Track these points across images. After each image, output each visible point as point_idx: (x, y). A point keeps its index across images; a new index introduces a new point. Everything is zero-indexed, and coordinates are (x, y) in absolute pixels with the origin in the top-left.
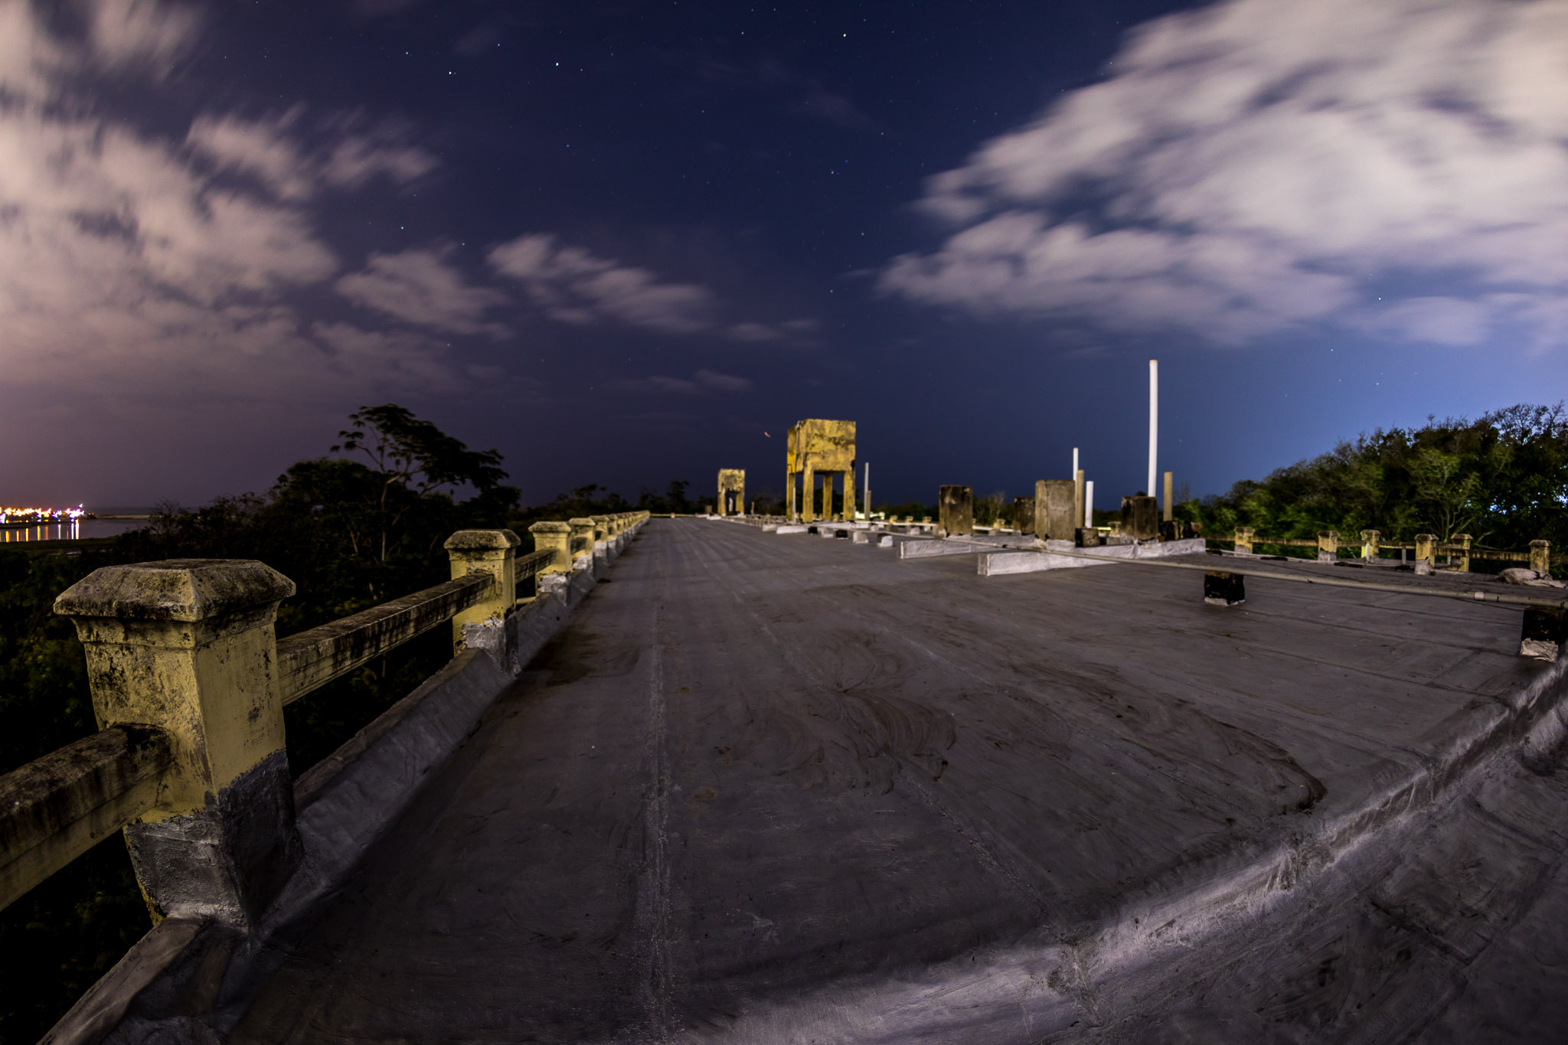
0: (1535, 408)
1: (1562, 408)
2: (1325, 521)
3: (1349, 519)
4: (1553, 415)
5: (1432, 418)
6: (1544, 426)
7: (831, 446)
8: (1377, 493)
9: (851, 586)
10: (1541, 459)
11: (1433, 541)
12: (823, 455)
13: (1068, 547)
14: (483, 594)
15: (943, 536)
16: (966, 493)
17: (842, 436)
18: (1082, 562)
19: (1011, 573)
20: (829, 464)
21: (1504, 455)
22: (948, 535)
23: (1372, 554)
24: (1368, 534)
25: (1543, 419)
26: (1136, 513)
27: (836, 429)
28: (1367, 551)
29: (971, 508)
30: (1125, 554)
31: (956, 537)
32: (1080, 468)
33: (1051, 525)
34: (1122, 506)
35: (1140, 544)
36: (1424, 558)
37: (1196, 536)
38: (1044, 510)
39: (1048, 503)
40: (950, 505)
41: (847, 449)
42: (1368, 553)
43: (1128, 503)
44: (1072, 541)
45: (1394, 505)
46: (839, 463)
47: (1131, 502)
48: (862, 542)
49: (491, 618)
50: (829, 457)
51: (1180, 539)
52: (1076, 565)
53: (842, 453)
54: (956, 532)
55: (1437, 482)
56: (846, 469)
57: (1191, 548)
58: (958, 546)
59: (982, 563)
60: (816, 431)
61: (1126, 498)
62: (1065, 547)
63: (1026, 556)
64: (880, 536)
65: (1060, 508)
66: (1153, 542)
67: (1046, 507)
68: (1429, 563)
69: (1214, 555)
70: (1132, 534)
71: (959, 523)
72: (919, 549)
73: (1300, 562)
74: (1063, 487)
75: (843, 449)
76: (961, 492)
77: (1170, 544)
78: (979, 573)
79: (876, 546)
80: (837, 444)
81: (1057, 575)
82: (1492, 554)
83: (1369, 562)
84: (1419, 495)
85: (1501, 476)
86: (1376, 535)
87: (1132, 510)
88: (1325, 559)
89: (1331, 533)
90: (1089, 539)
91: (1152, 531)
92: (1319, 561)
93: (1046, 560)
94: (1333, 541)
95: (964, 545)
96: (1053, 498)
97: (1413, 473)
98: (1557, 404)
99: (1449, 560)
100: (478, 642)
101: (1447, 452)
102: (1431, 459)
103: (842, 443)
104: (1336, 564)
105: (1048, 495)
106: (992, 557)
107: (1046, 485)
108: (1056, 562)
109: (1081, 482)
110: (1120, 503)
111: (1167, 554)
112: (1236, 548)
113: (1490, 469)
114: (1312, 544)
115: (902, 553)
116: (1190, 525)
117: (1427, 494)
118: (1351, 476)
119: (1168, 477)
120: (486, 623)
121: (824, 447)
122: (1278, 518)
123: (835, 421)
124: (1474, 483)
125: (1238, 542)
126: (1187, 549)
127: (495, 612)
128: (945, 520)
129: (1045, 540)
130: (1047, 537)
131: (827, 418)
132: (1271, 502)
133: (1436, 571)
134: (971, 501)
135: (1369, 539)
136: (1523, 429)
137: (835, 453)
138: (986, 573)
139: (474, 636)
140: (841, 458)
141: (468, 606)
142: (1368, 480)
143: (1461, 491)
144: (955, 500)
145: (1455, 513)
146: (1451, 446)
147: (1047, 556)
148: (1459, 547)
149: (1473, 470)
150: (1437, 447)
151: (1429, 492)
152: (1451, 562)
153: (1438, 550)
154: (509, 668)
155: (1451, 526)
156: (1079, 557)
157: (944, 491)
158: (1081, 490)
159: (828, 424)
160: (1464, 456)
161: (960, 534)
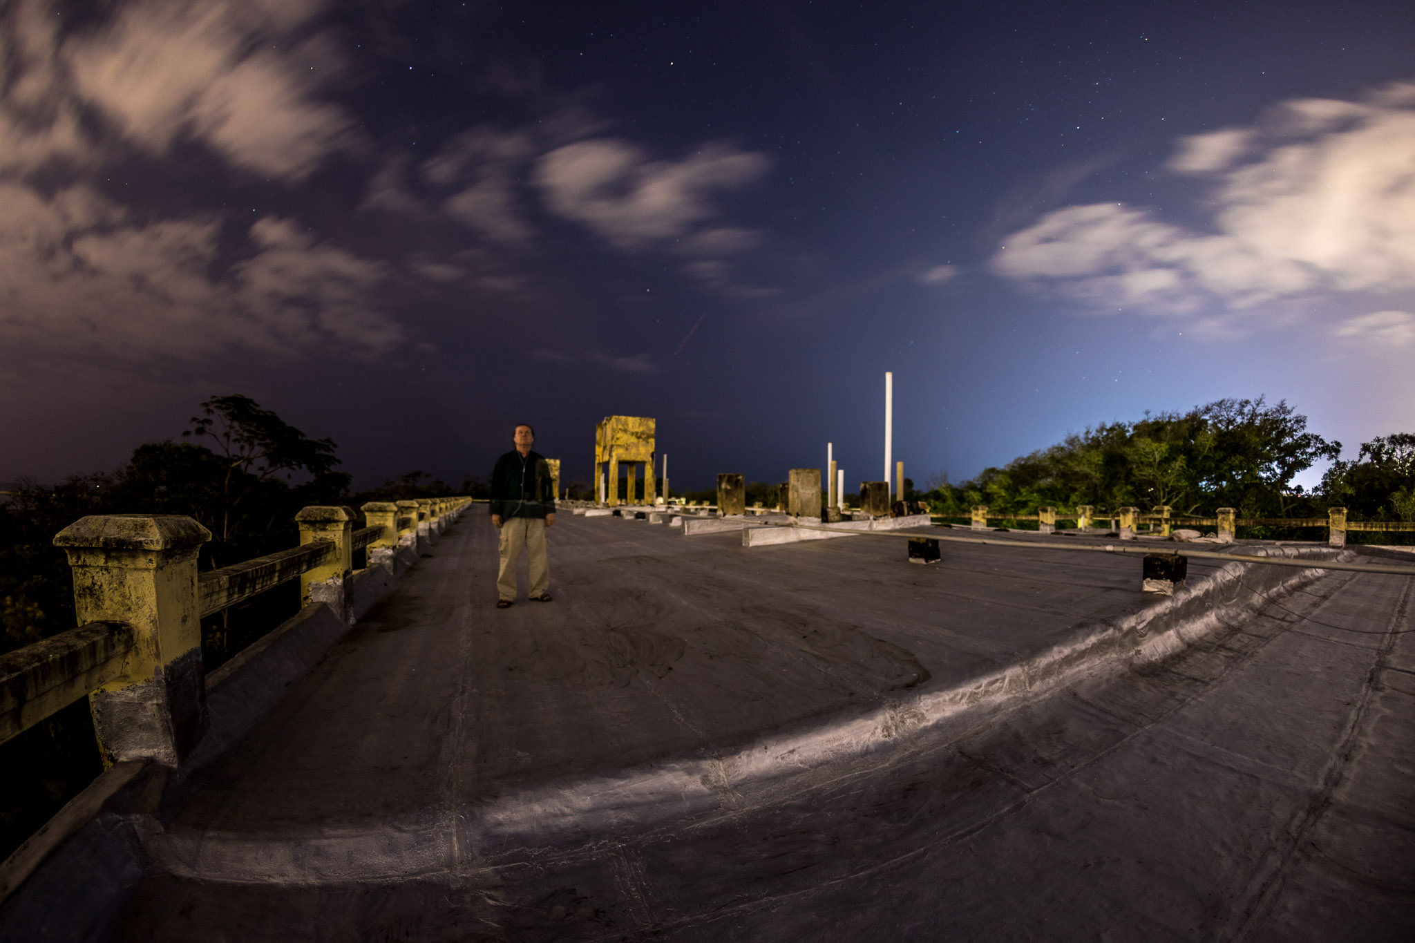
0: (1238, 402)
1: (1263, 400)
2: (1055, 500)
3: (1074, 498)
4: (1255, 406)
5: (1149, 412)
6: (1247, 415)
7: (634, 440)
8: (1098, 475)
9: (637, 557)
10: (1242, 443)
11: (1134, 512)
12: (627, 448)
13: (815, 522)
14: (326, 557)
15: (720, 516)
16: (738, 480)
17: (644, 431)
18: (827, 535)
19: (768, 544)
20: (632, 455)
21: (1208, 441)
22: (724, 515)
23: (1086, 525)
24: (1083, 509)
25: (1246, 410)
26: (871, 495)
27: (638, 424)
28: (1082, 523)
29: (743, 492)
30: (863, 527)
31: (731, 517)
32: (833, 459)
33: (802, 505)
34: (861, 489)
35: (875, 519)
36: (1127, 526)
37: (922, 512)
38: (796, 494)
39: (801, 488)
40: (726, 489)
41: (648, 442)
43: (865, 486)
44: (818, 517)
45: (1114, 486)
46: (640, 454)
47: (867, 486)
48: (657, 522)
49: (332, 578)
50: (632, 449)
51: (908, 515)
52: (822, 537)
53: (643, 445)
54: (731, 512)
55: (1150, 465)
56: (646, 460)
57: (918, 522)
58: (733, 524)
59: (745, 537)
60: (620, 427)
61: (864, 483)
62: (812, 522)
63: (784, 530)
64: (672, 516)
65: (808, 492)
66: (886, 517)
67: (797, 491)
68: (1131, 531)
69: (945, 528)
70: (869, 512)
71: (733, 505)
72: (700, 527)
73: (1025, 533)
74: (811, 475)
75: (644, 443)
76: (735, 479)
77: (900, 519)
78: (743, 544)
79: (667, 525)
80: (638, 438)
81: (805, 545)
82: (1185, 521)
83: (1085, 532)
84: (1135, 476)
85: (1206, 458)
86: (1090, 509)
87: (868, 493)
88: (1046, 530)
89: (1049, 509)
90: (833, 516)
91: (885, 509)
92: (1040, 532)
93: (797, 533)
94: (1052, 515)
95: (738, 522)
96: (802, 484)
97: (1129, 458)
98: (1258, 398)
99: (1152, 527)
100: (322, 597)
101: (1159, 440)
102: (1144, 446)
103: (643, 437)
104: (1052, 533)
105: (798, 481)
106: (753, 532)
107: (797, 473)
108: (806, 535)
109: (834, 470)
110: (859, 488)
111: (898, 527)
112: (973, 523)
113: (1196, 452)
114: (1034, 518)
115: (686, 530)
116: (918, 504)
117: (1141, 475)
118: (1076, 462)
119: (900, 465)
120: (328, 581)
121: (627, 440)
122: (1014, 498)
123: (637, 418)
124: (1181, 465)
125: (974, 518)
126: (915, 523)
127: (335, 573)
128: (722, 503)
129: (797, 517)
130: (798, 515)
131: (630, 416)
132: (1009, 485)
133: (1138, 536)
134: (744, 487)
135: (1084, 513)
136: (1228, 419)
137: (637, 446)
138: (749, 544)
139: (318, 592)
140: (642, 450)
141: (316, 566)
142: (1091, 465)
143: (1169, 471)
144: (730, 486)
145: (1167, 490)
146: (1162, 435)
147: (798, 530)
148: (1160, 516)
149: (1181, 454)
150: (1149, 436)
151: (1143, 473)
152: (1153, 529)
153: (1138, 519)
154: (347, 619)
155: (1164, 500)
156: (825, 530)
157: (721, 478)
158: (833, 478)
159: (631, 420)
160: (1172, 442)
161: (735, 514)
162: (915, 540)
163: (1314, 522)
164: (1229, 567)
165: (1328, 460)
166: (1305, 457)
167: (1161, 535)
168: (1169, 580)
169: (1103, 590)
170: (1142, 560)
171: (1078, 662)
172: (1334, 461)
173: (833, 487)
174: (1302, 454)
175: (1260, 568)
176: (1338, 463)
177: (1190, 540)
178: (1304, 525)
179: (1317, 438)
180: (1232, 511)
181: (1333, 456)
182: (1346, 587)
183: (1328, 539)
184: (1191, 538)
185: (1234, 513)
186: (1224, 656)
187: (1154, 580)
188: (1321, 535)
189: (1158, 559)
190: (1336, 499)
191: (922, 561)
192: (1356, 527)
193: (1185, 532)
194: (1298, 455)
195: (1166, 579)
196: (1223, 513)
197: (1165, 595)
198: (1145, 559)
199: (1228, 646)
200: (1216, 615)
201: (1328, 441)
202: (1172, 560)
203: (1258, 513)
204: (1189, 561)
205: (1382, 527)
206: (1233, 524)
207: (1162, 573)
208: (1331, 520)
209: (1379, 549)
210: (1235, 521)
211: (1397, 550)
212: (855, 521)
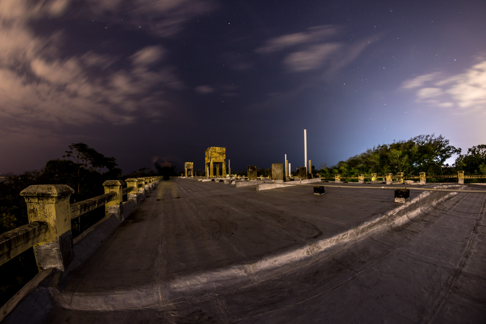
0: (426, 136)
1: (434, 135)
2: (364, 171)
3: (370, 170)
4: (431, 137)
6: (429, 140)
7: (218, 155)
8: (378, 162)
9: (220, 195)
10: (427, 150)
11: (391, 175)
12: (216, 158)
13: (281, 182)
14: (114, 198)
15: (249, 180)
16: (255, 168)
17: (222, 152)
18: (286, 186)
19: (265, 189)
20: (218, 160)
21: (415, 149)
22: (250, 180)
23: (375, 180)
24: (373, 174)
25: (428, 138)
26: (300, 172)
27: (219, 150)
28: (373, 179)
29: (256, 172)
30: (298, 183)
31: (252, 180)
32: (287, 160)
33: (276, 176)
35: (302, 180)
36: (389, 180)
37: (318, 177)
38: (274, 172)
39: (276, 170)
40: (250, 171)
41: (223, 156)
42: (374, 179)
44: (282, 180)
45: (384, 166)
46: (221, 160)
47: (299, 169)
48: (227, 183)
49: (116, 205)
50: (218, 158)
51: (313, 178)
52: (284, 187)
53: (222, 157)
54: (252, 179)
55: (396, 158)
56: (223, 162)
57: (317, 181)
58: (253, 183)
59: (257, 187)
60: (214, 150)
62: (280, 182)
63: (270, 184)
64: (232, 181)
65: (279, 171)
66: (306, 179)
67: (275, 171)
68: (390, 181)
69: (326, 182)
70: (300, 178)
71: (253, 176)
72: (242, 184)
73: (354, 183)
74: (279, 165)
75: (222, 156)
76: (253, 167)
77: (310, 180)
78: (257, 190)
79: (231, 184)
80: (220, 154)
81: (278, 189)
82: (408, 177)
83: (374, 182)
84: (391, 162)
85: (415, 155)
86: (376, 174)
87: (299, 171)
88: (361, 182)
89: (362, 175)
90: (287, 179)
91: (305, 176)
92: (359, 183)
93: (275, 186)
94: (363, 177)
95: (255, 182)
96: (276, 168)
97: (389, 156)
98: (432, 134)
99: (397, 180)
100: (113, 212)
101: (399, 150)
102: (394, 152)
103: (221, 154)
104: (363, 183)
105: (275, 168)
106: (260, 185)
107: (275, 165)
108: (278, 186)
109: (287, 163)
110: (296, 169)
111: (310, 182)
112: (336, 180)
113: (412, 154)
114: (357, 178)
115: (237, 186)
116: (316, 174)
118: (370, 158)
119: (310, 161)
120: (115, 206)
121: (216, 155)
122: (350, 171)
123: (219, 147)
124: (407, 158)
125: (336, 179)
126: (315, 181)
127: (117, 203)
128: (249, 176)
129: (275, 180)
130: (275, 179)
131: (217, 147)
132: (348, 167)
133: (393, 183)
134: (256, 170)
135: (374, 176)
136: (422, 142)
137: (219, 157)
138: (259, 190)
139: (111, 210)
140: (221, 158)
141: (110, 201)
142: (376, 159)
143: (403, 160)
144: (252, 170)
145: (402, 167)
146: (400, 148)
147: (276, 184)
148: (400, 176)
149: (407, 154)
150: (395, 148)
151: (394, 161)
152: (398, 180)
153: (392, 177)
154: (121, 219)
155: (401, 170)
156: (285, 184)
157: (248, 167)
158: (287, 166)
159: (217, 148)
160: (403, 150)
161: (254, 180)
162: (316, 187)
163: (453, 176)
164: (424, 193)
165: (457, 154)
166: (449, 154)
167: (400, 182)
168: (404, 198)
169: (381, 202)
170: (394, 191)
171: (373, 227)
172: (459, 155)
173: (287, 169)
174: (448, 153)
175: (435, 193)
176: (460, 156)
177: (411, 184)
178: (450, 177)
179: (453, 147)
180: (425, 173)
181: (459, 153)
182: (465, 198)
183: (458, 182)
184: (411, 183)
185: (425, 174)
186: (423, 223)
187: (398, 198)
188: (455, 181)
189: (400, 191)
190: (460, 168)
191: (318, 194)
192: (467, 177)
193: (408, 181)
194: (447, 153)
195: (403, 197)
196: (421, 174)
197: (402, 203)
198: (395, 191)
199: (425, 220)
200: (420, 209)
201: (457, 148)
202: (405, 191)
203: (434, 174)
204: (410, 191)
205: (476, 177)
206: (425, 178)
207: (401, 196)
208: (459, 175)
209: (475, 184)
210: (426, 177)
211: (482, 185)
212: (295, 181)
